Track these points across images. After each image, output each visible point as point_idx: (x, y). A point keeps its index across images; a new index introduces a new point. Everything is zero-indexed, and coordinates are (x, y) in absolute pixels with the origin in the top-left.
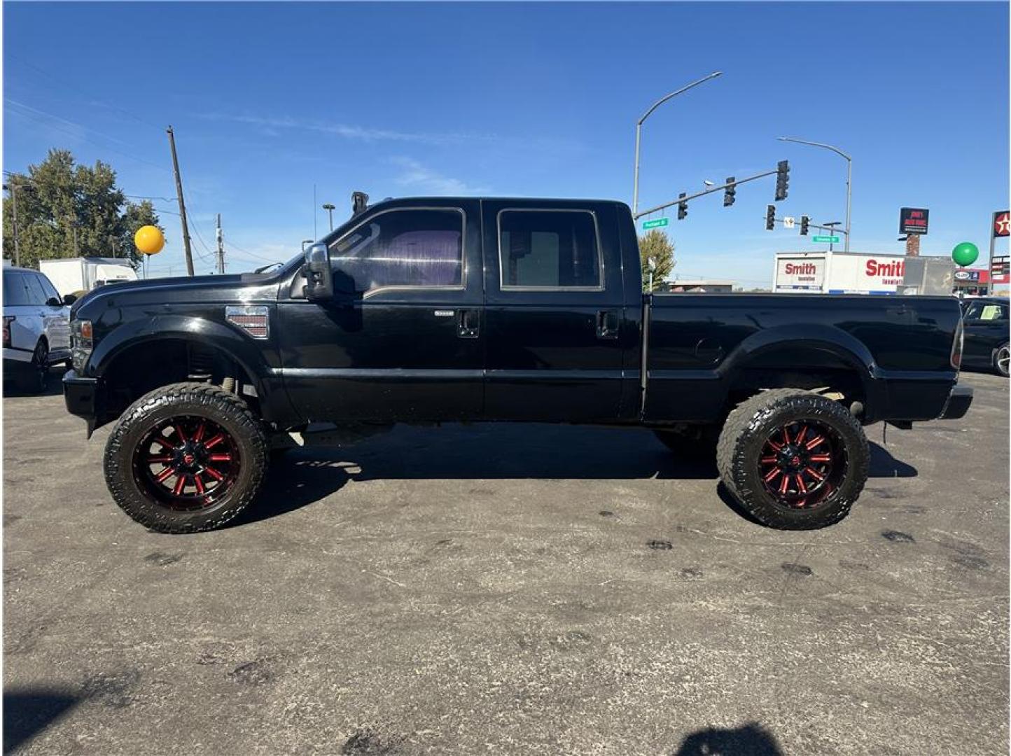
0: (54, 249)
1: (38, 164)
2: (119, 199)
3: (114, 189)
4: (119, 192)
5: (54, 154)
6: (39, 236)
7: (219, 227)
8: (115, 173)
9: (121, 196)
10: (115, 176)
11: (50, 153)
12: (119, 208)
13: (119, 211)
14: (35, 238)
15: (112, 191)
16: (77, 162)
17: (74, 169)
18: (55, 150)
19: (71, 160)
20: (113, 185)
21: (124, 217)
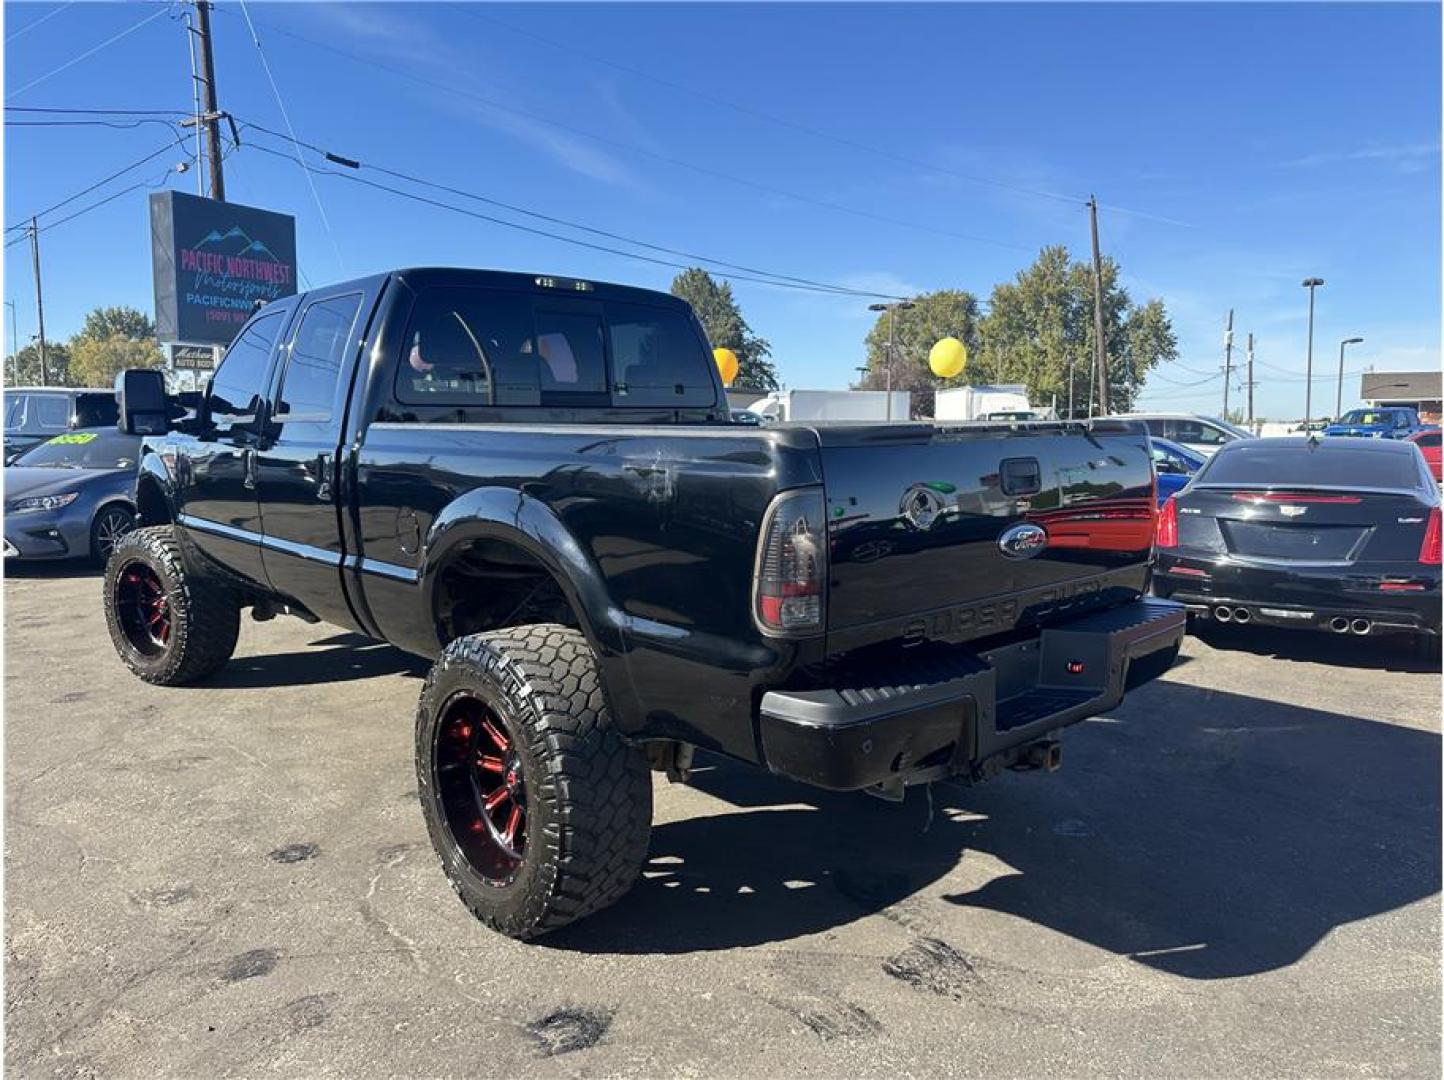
0: (1031, 375)
1: (1027, 268)
2: (1121, 302)
3: (1114, 289)
4: (1121, 292)
5: (1046, 253)
6: (1016, 359)
7: (1230, 329)
8: (1118, 267)
9: (1125, 298)
10: (1118, 271)
11: (1042, 252)
12: (1120, 314)
13: (1119, 318)
14: (1011, 363)
15: (1111, 292)
16: (1072, 260)
17: (1067, 269)
18: (1048, 248)
19: (1066, 257)
20: (1114, 284)
21: (1126, 325)
